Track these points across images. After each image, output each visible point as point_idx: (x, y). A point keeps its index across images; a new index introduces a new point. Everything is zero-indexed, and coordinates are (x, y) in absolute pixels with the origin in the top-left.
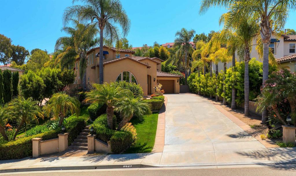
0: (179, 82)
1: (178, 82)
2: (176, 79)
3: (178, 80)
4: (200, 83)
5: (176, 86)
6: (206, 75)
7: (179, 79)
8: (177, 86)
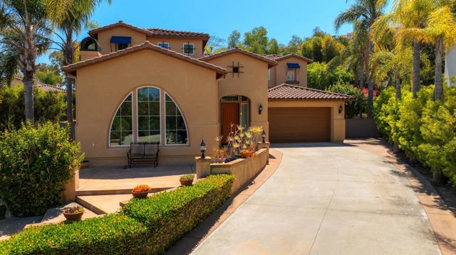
0: (343, 112)
1: (340, 112)
2: (335, 106)
3: (341, 107)
4: (399, 119)
5: (335, 121)
6: (418, 93)
7: (343, 104)
8: (339, 123)
